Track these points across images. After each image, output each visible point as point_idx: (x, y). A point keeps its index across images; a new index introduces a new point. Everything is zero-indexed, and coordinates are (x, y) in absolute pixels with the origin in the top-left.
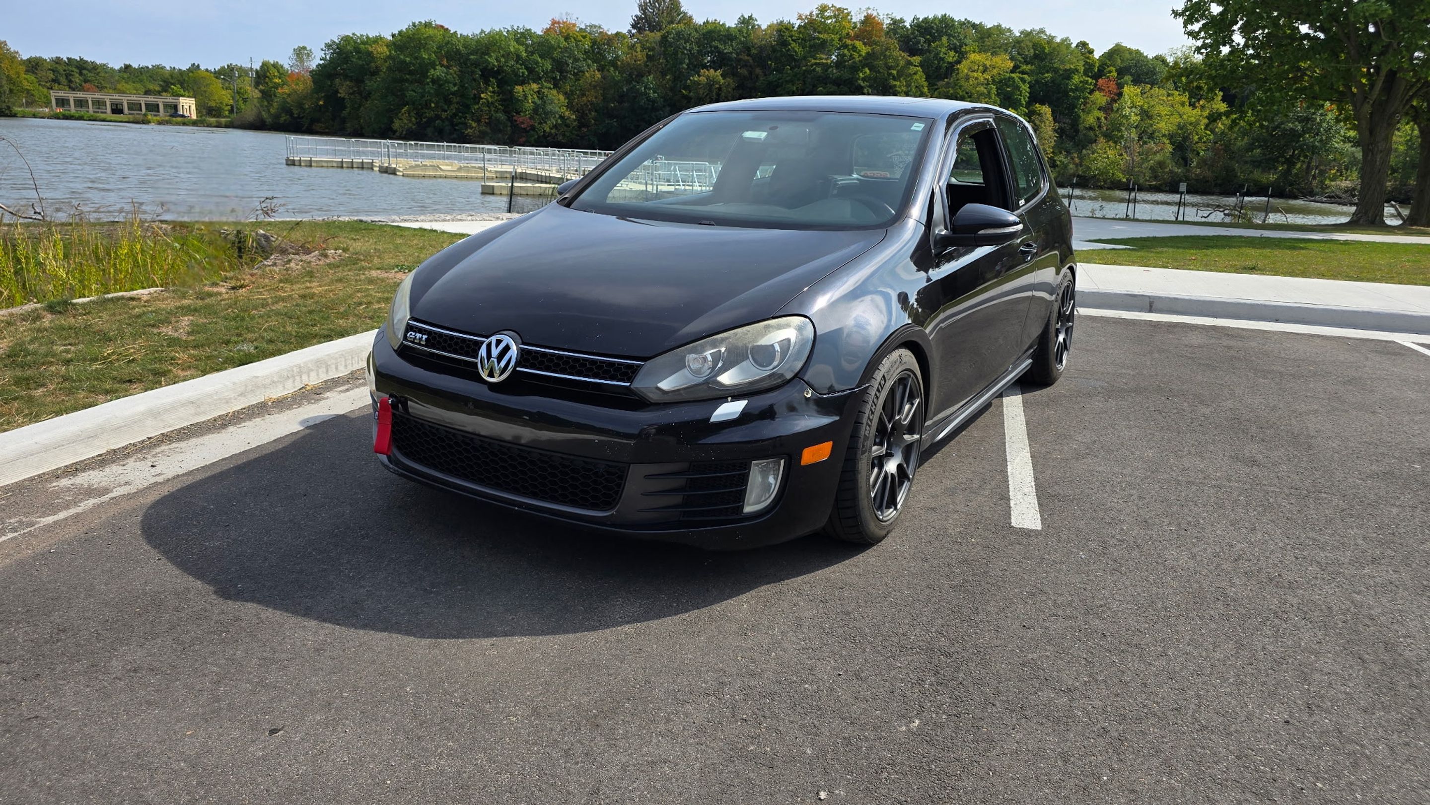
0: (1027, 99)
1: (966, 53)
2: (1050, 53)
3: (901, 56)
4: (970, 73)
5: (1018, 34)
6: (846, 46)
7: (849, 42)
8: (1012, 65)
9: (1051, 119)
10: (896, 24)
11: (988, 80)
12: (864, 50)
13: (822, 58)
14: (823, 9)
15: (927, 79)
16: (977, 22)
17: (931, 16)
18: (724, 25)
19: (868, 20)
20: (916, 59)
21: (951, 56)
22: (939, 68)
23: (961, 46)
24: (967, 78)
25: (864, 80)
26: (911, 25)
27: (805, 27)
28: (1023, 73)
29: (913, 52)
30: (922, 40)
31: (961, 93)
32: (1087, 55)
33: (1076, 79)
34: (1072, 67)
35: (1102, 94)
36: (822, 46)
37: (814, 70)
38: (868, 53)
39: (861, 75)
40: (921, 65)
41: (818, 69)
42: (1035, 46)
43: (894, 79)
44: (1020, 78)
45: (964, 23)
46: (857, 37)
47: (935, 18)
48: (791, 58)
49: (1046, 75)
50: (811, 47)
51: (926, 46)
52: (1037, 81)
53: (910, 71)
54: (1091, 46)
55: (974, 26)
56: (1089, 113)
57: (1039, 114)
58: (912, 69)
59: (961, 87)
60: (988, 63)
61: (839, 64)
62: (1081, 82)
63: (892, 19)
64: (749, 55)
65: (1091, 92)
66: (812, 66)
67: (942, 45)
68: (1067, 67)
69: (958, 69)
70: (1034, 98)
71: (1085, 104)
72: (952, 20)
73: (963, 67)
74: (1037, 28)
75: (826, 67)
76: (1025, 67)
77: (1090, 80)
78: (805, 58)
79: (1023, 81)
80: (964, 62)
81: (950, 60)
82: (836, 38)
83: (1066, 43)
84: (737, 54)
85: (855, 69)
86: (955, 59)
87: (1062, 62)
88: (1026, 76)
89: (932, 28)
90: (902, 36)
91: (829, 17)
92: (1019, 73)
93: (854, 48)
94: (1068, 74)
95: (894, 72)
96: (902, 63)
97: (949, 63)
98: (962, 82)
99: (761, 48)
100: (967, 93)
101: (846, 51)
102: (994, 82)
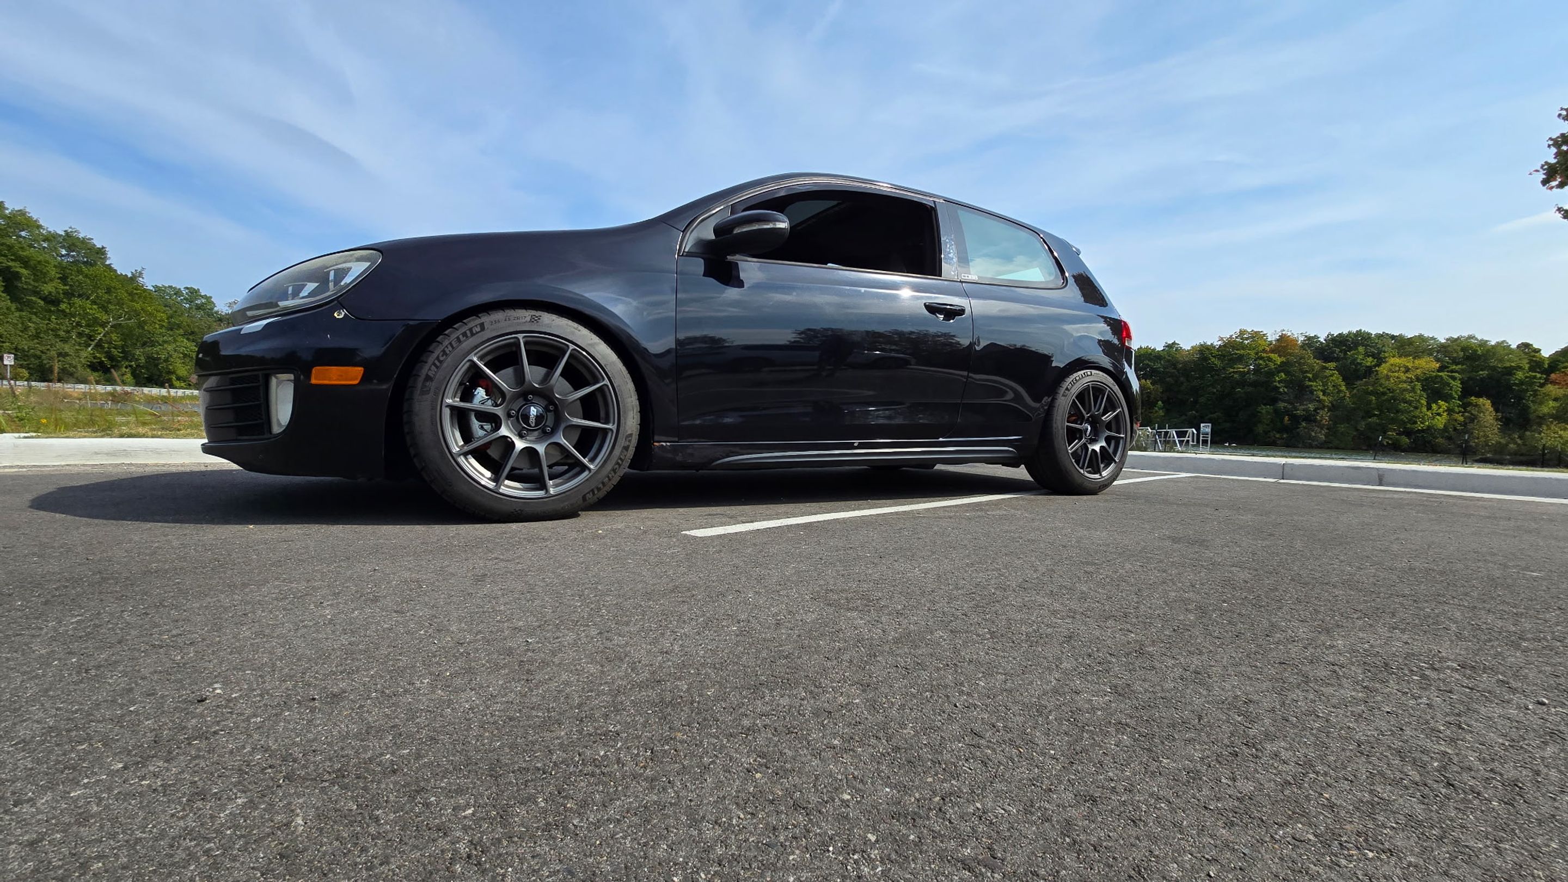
0: (1460, 393)
1: (1385, 358)
2: (1483, 355)
3: (1317, 364)
4: (1389, 374)
5: (1443, 341)
6: (1262, 358)
7: (1264, 355)
8: (1438, 365)
9: (1491, 409)
10: (1310, 341)
11: (1411, 378)
12: (1279, 360)
13: (1241, 368)
14: (1242, 332)
15: (1343, 380)
16: (1396, 334)
17: (1345, 332)
18: (1154, 350)
19: (1283, 338)
20: (1332, 365)
21: (1369, 361)
22: (1356, 371)
23: (1379, 353)
24: (1388, 378)
25: (1279, 382)
26: (1325, 340)
27: (1225, 346)
28: (1452, 371)
29: (1327, 359)
30: (1338, 350)
31: (1381, 390)
32: (1533, 354)
33: (1520, 375)
34: (1513, 364)
35: (1557, 387)
36: (1240, 359)
37: (1233, 376)
38: (1282, 362)
39: (1277, 378)
40: (1336, 368)
41: (1235, 376)
42: (1464, 349)
43: (1310, 380)
44: (1448, 376)
45: (1382, 336)
46: (1272, 351)
47: (1350, 333)
48: (1211, 369)
49: (1481, 372)
50: (1230, 360)
51: (1342, 355)
52: (1470, 379)
53: (1326, 374)
54: (1535, 346)
55: (1393, 337)
56: (1541, 403)
57: (1476, 405)
58: (1328, 373)
59: (1381, 385)
60: (1410, 365)
61: (1257, 370)
62: (1526, 377)
63: (1306, 336)
64: (1175, 368)
65: (1542, 385)
66: (1230, 373)
67: (1359, 353)
68: (1508, 364)
69: (1377, 371)
70: (1467, 392)
71: (1535, 395)
72: (1369, 334)
73: (1383, 369)
74: (1466, 334)
75: (1243, 374)
76: (1454, 367)
77: (1539, 375)
78: (1224, 368)
79: (1454, 378)
80: (1383, 365)
81: (1368, 364)
82: (1252, 353)
83: (1502, 346)
84: (1164, 368)
85: (1271, 374)
86: (1373, 363)
87: (1501, 361)
88: (1456, 375)
89: (1348, 340)
90: (1316, 349)
91: (1247, 339)
92: (1448, 372)
93: (1270, 359)
94: (1510, 371)
95: (1310, 376)
96: (1317, 368)
97: (1367, 367)
98: (1383, 381)
99: (1185, 363)
100: (1389, 390)
101: (1261, 362)
102: (1418, 379)
